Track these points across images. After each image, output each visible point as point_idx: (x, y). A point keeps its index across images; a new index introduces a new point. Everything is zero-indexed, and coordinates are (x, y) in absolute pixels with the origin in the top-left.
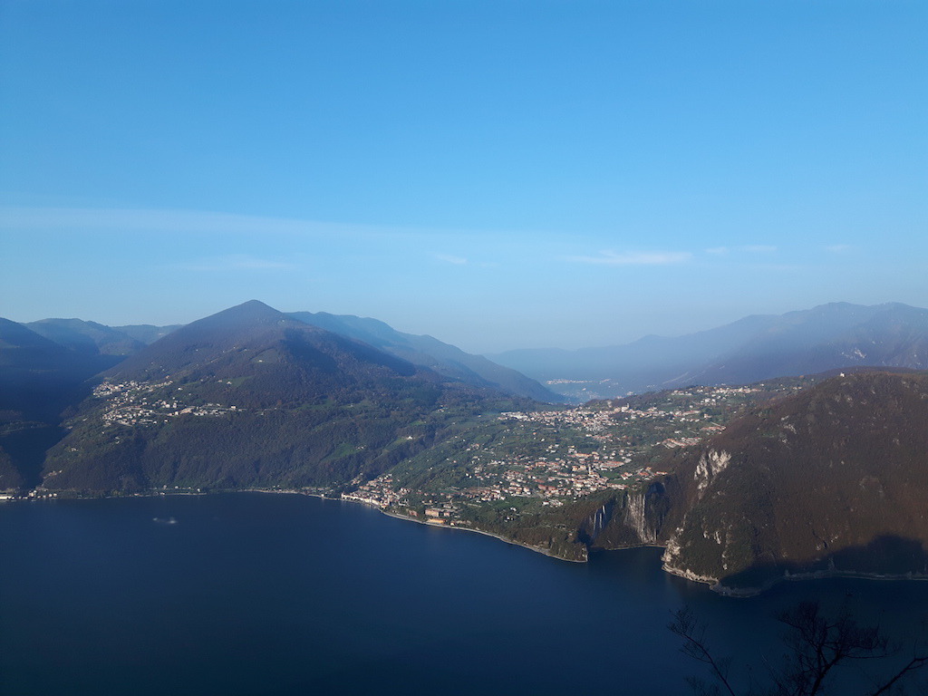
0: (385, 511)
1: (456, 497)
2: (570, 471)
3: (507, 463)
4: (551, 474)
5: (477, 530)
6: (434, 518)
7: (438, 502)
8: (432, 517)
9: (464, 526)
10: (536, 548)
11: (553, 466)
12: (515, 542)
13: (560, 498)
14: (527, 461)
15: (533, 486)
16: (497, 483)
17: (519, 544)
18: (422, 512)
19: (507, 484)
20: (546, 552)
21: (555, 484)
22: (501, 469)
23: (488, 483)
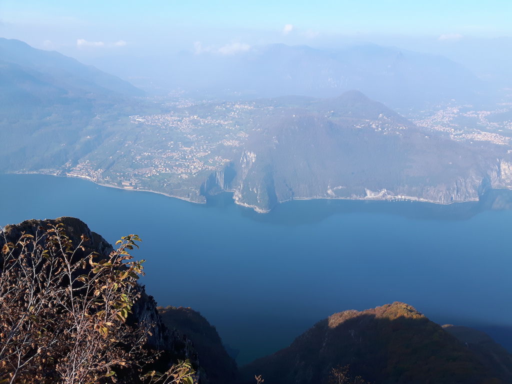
0: (98, 182)
1: (135, 175)
2: (185, 159)
3: (151, 153)
4: (176, 160)
5: (151, 191)
6: (127, 186)
7: (127, 178)
8: (126, 186)
9: (144, 189)
10: (183, 198)
11: (176, 155)
12: (172, 196)
13: (186, 173)
14: (161, 153)
15: (171, 168)
16: (152, 166)
17: (174, 197)
18: (120, 183)
19: (157, 166)
20: (188, 200)
21: (180, 166)
22: (149, 158)
23: (147, 166)
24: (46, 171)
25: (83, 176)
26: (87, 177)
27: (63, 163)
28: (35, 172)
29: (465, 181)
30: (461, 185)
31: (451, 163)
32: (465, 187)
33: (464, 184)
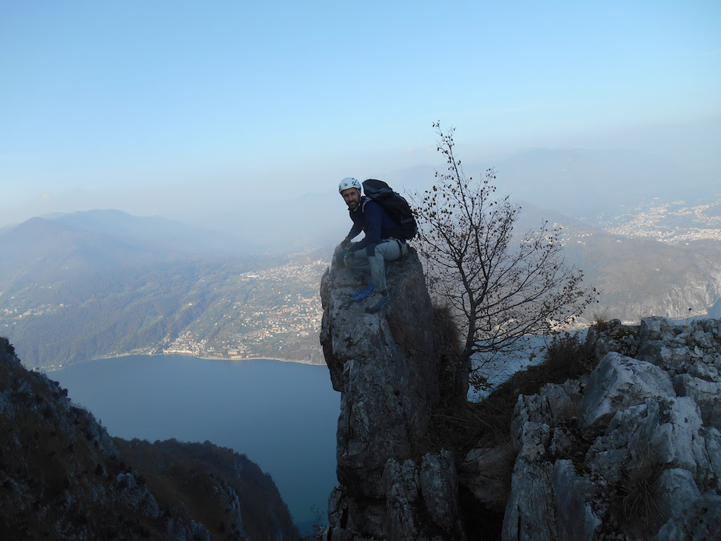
0: (200, 356)
1: (244, 341)
2: (305, 313)
3: (264, 312)
4: (294, 316)
5: (264, 358)
6: (235, 356)
7: (234, 345)
8: (233, 355)
9: (255, 356)
10: (302, 362)
11: (293, 310)
12: (289, 360)
13: (306, 330)
14: (276, 309)
15: (287, 325)
16: (265, 327)
17: (292, 361)
18: (225, 353)
19: (270, 327)
20: (309, 362)
21: (299, 321)
22: (261, 317)
23: (258, 328)
24: (139, 351)
25: (182, 352)
26: (188, 351)
27: (160, 339)
28: (127, 354)
29: (682, 290)
30: (677, 295)
31: (658, 270)
32: (684, 297)
33: (680, 293)
